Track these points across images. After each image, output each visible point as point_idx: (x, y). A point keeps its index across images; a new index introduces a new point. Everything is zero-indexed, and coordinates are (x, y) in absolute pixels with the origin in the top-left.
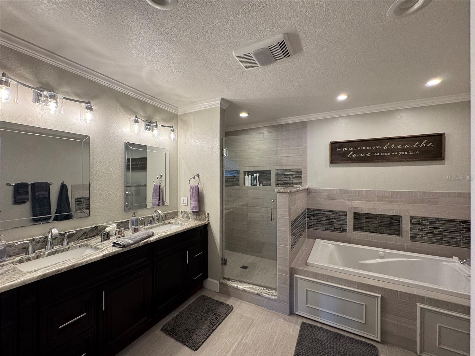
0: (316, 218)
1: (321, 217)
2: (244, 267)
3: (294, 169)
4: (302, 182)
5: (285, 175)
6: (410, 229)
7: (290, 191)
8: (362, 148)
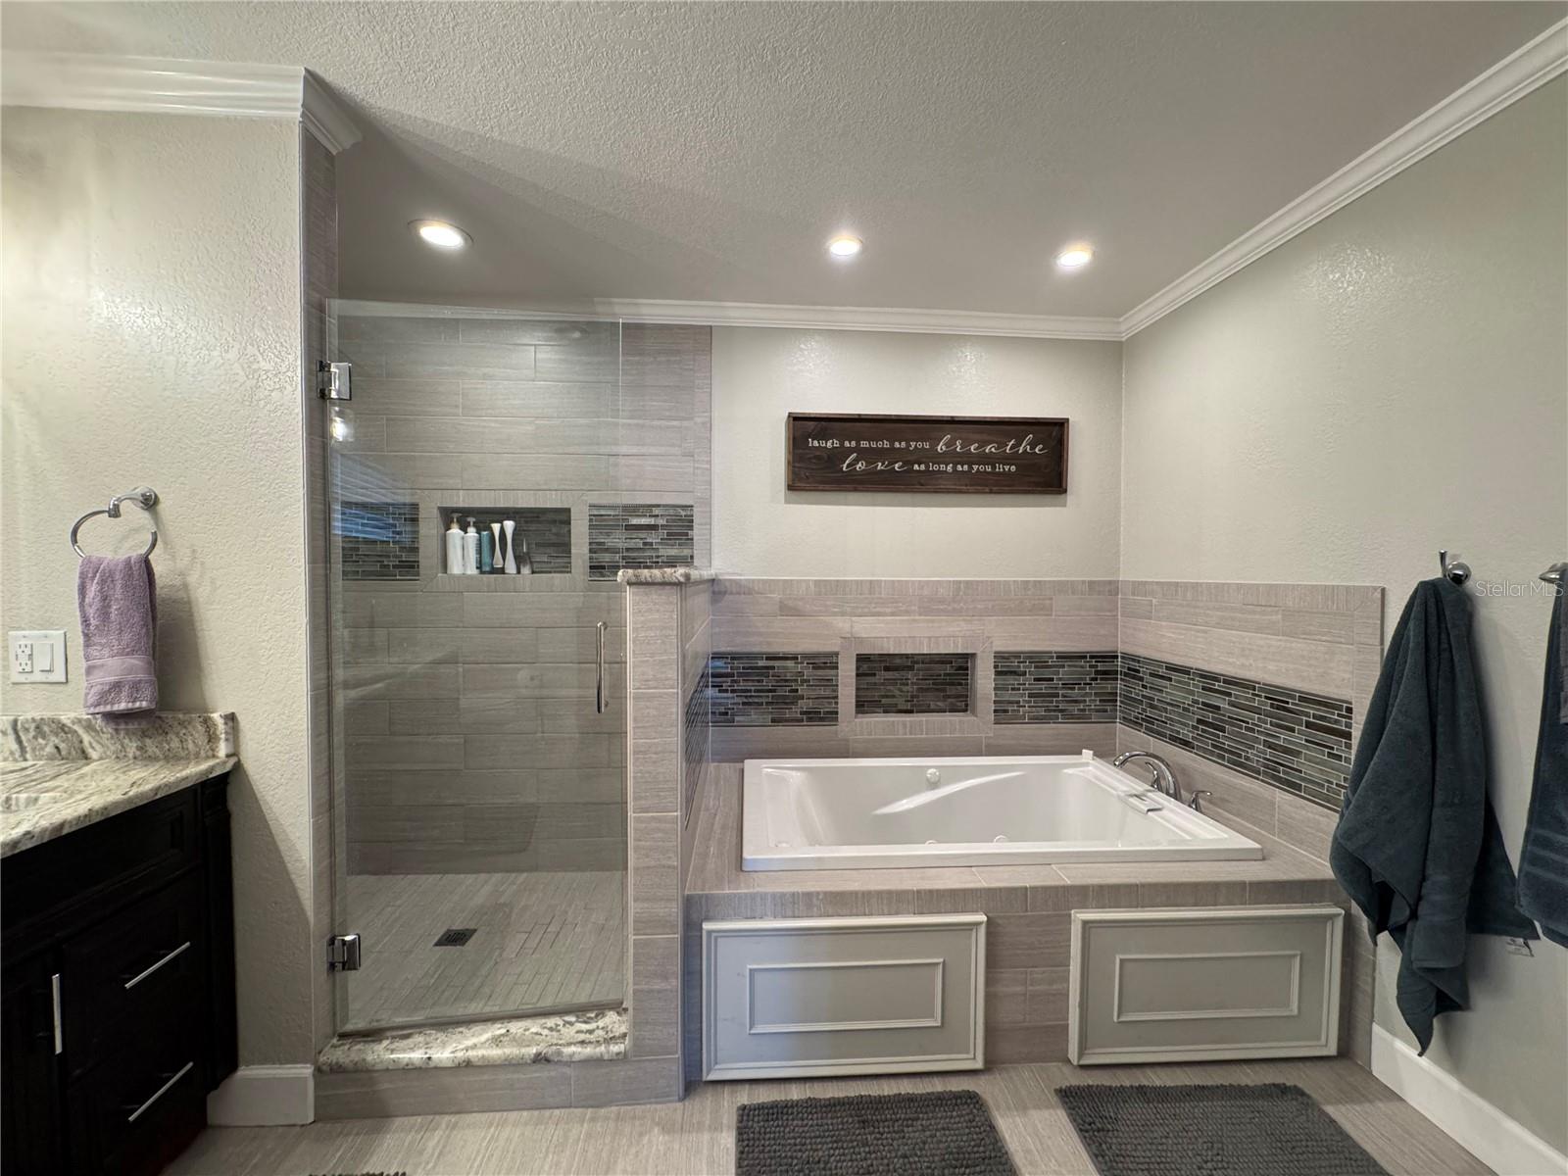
0: (742, 685)
1: (759, 681)
2: (455, 938)
3: (664, 506)
4: (692, 557)
5: (630, 528)
6: (995, 689)
7: (687, 577)
8: (880, 444)
